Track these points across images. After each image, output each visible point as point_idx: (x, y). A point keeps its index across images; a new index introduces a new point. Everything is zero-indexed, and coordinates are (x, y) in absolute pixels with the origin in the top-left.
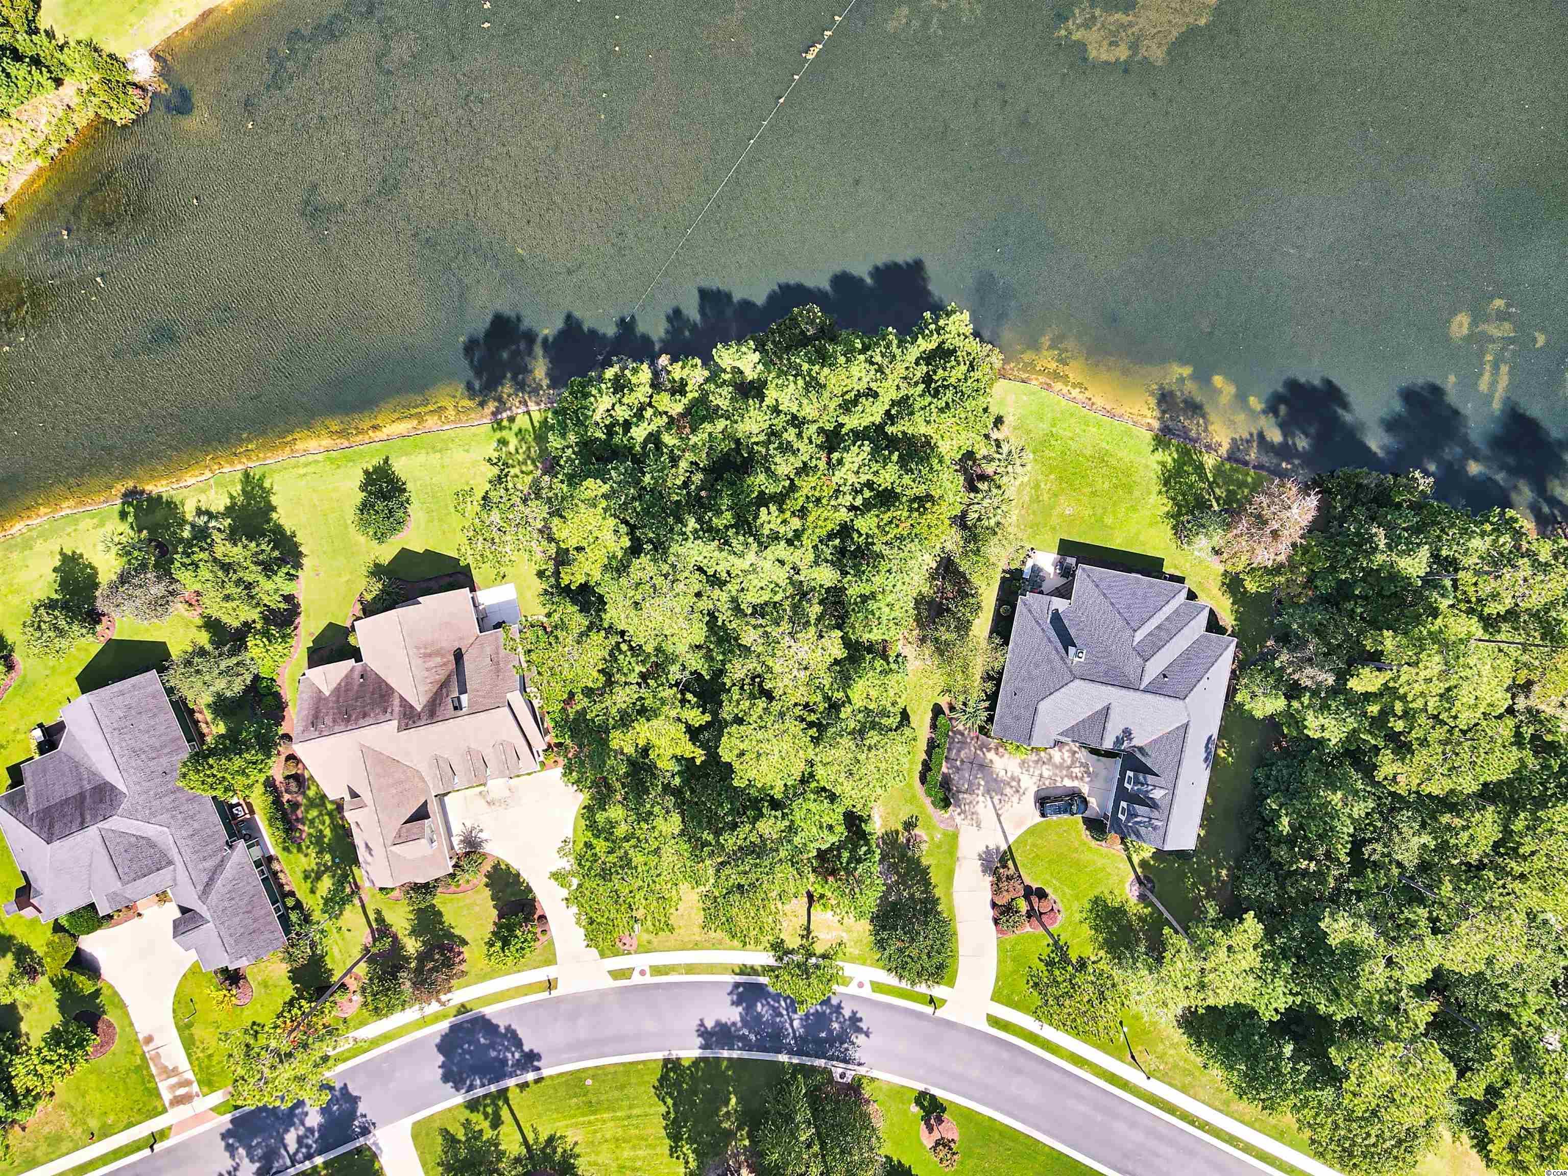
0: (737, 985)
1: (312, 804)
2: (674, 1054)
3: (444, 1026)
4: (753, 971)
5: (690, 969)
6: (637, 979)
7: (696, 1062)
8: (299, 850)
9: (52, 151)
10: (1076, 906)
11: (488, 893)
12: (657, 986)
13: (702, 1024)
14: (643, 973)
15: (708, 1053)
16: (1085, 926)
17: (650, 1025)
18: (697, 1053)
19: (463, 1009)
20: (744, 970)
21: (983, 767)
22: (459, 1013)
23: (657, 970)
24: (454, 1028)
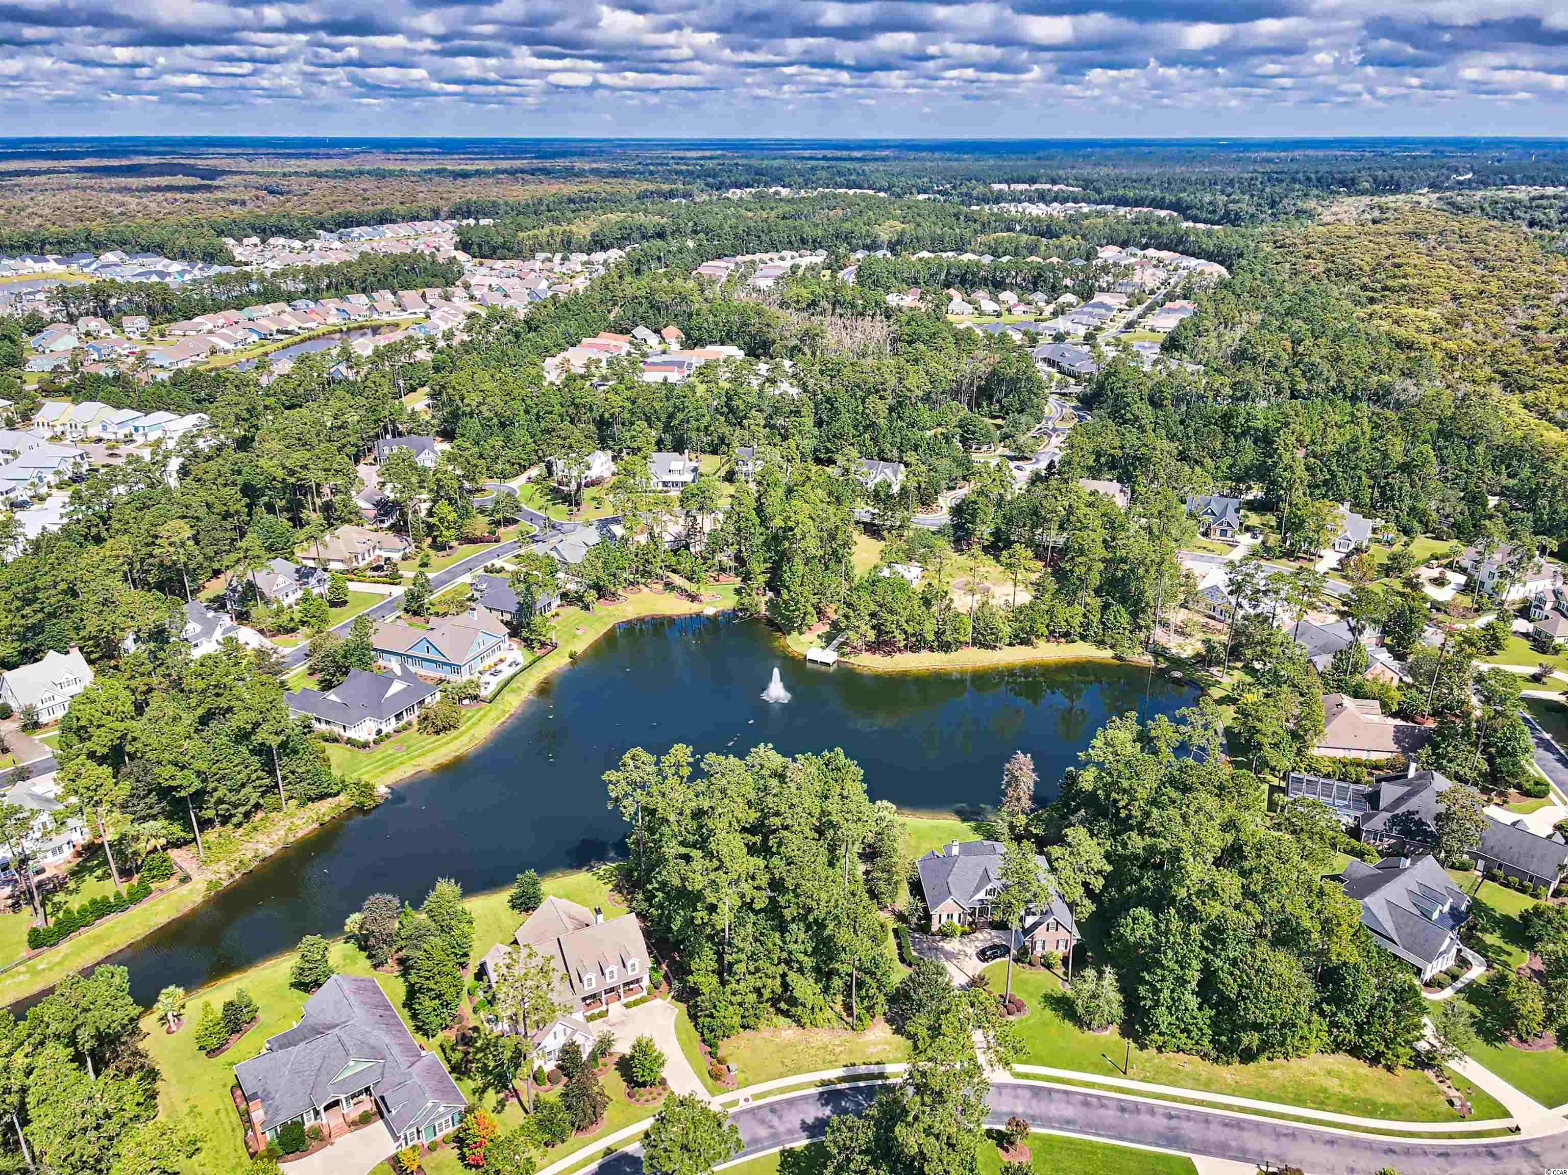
0: (821, 1094)
1: (479, 1050)
2: (788, 1146)
3: (594, 1166)
4: (831, 1082)
5: (781, 1090)
6: (743, 1106)
7: (807, 1147)
8: (470, 1077)
9: (327, 818)
10: (1034, 1002)
11: (618, 1073)
12: (759, 1107)
13: (803, 1122)
14: (747, 1100)
15: (815, 1140)
16: (1047, 1010)
17: (763, 1132)
18: (807, 1142)
19: (609, 1151)
20: (823, 1083)
21: (937, 949)
22: (606, 1154)
23: (757, 1097)
24: (601, 1167)
